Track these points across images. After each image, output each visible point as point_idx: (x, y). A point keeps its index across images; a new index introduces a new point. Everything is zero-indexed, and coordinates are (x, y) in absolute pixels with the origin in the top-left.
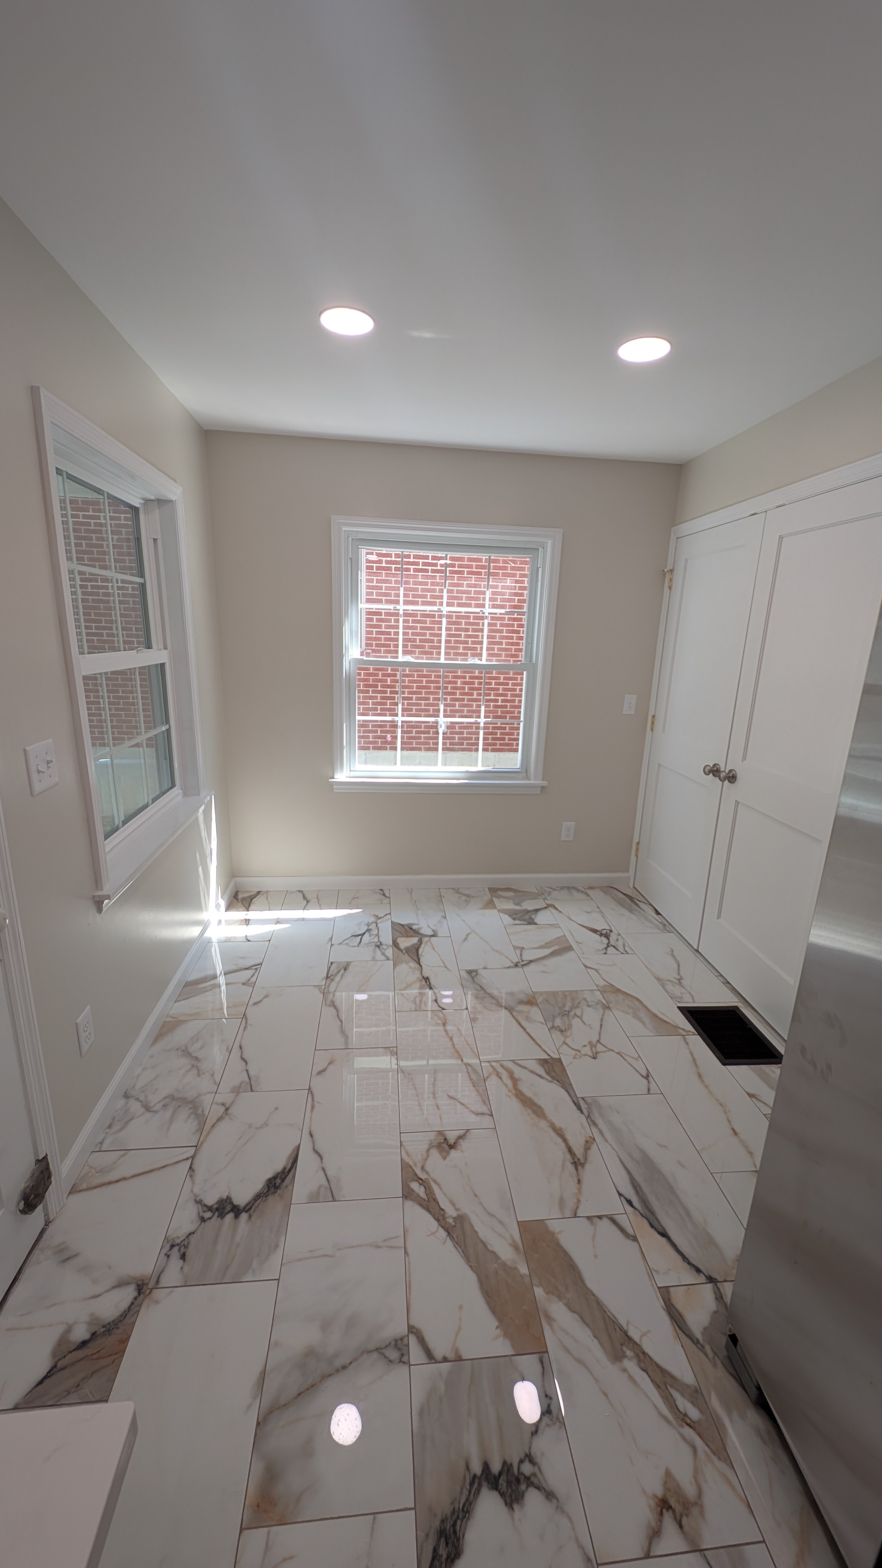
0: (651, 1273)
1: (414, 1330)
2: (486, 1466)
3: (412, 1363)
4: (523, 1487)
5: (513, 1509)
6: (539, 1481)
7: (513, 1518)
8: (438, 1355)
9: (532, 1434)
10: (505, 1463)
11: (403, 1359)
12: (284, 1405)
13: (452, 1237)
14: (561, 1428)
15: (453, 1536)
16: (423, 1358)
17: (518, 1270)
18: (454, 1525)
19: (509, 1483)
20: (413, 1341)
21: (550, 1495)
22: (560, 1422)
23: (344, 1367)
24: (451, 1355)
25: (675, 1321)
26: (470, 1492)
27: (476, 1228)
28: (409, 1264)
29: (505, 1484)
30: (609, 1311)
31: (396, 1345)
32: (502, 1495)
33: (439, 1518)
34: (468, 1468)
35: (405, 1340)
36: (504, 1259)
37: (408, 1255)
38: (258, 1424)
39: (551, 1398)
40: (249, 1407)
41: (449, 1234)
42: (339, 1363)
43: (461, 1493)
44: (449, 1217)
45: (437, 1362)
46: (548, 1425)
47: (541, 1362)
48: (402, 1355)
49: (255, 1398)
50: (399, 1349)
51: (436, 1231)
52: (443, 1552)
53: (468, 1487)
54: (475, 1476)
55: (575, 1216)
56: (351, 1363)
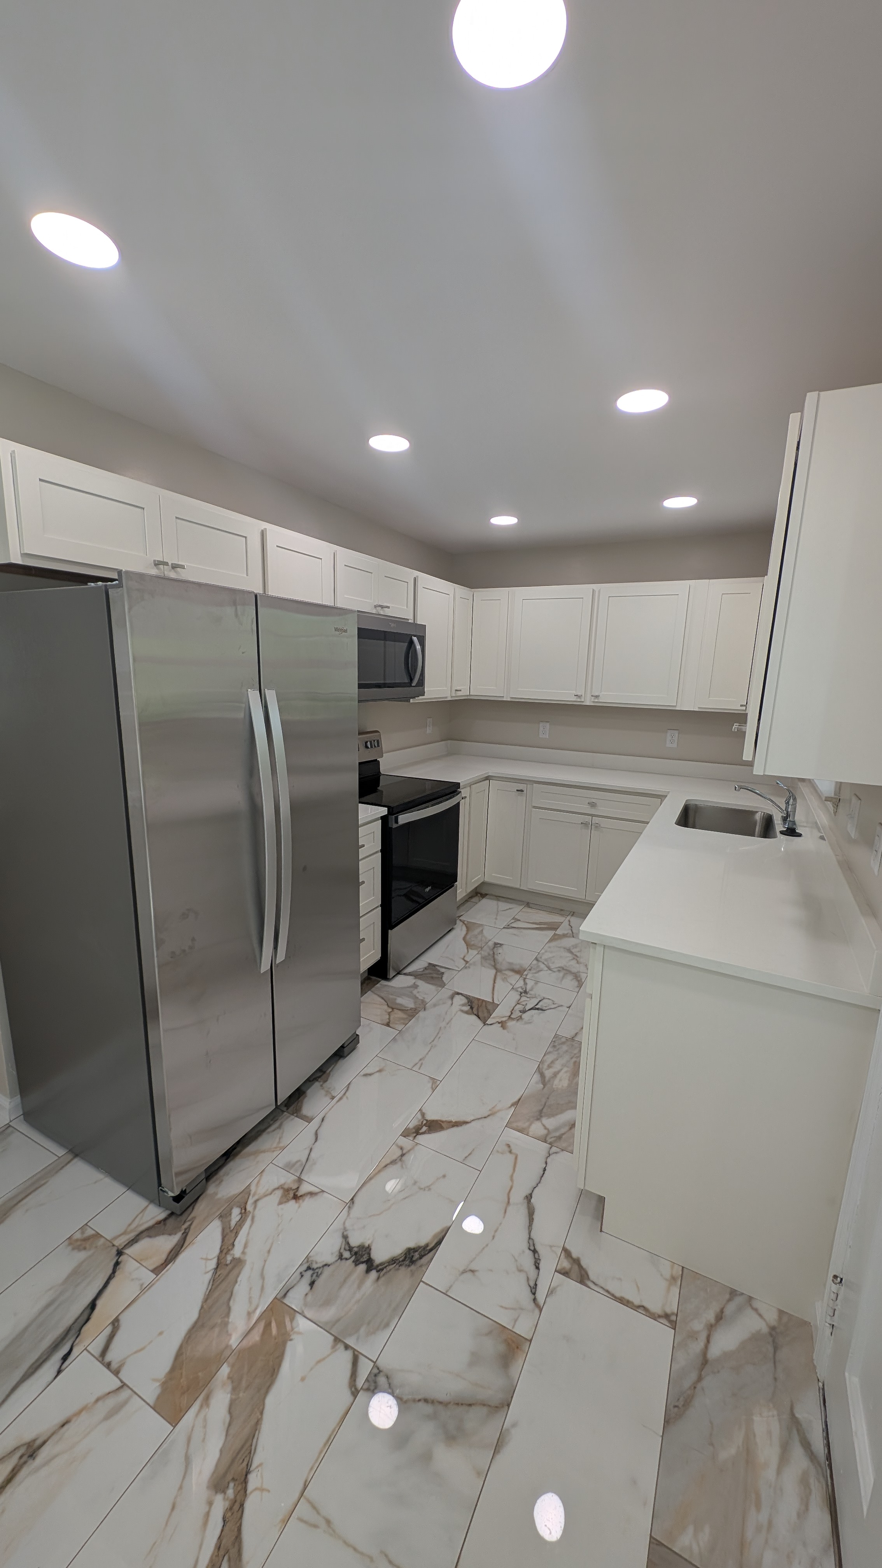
1: (353, 1389)
2: (368, 1271)
3: (372, 1364)
5: (369, 1245)
6: (345, 1245)
7: (372, 1242)
8: (349, 1355)
9: (329, 1265)
10: (356, 1265)
11: (377, 1372)
12: (484, 1405)
14: (311, 1257)
15: (408, 1257)
16: (362, 1360)
17: (229, 1374)
18: (403, 1261)
20: (360, 1382)
21: (345, 1237)
22: (308, 1259)
24: (341, 1347)
25: (180, 1251)
29: (364, 1257)
30: (207, 1289)
31: (376, 1388)
36: (229, 1395)
38: (509, 1405)
40: (514, 1425)
41: (247, 1473)
45: (354, 1350)
47: (285, 1295)
48: (376, 1375)
49: (508, 1430)
50: (375, 1382)
51: (256, 1489)
55: (124, 1385)
56: (419, 1400)
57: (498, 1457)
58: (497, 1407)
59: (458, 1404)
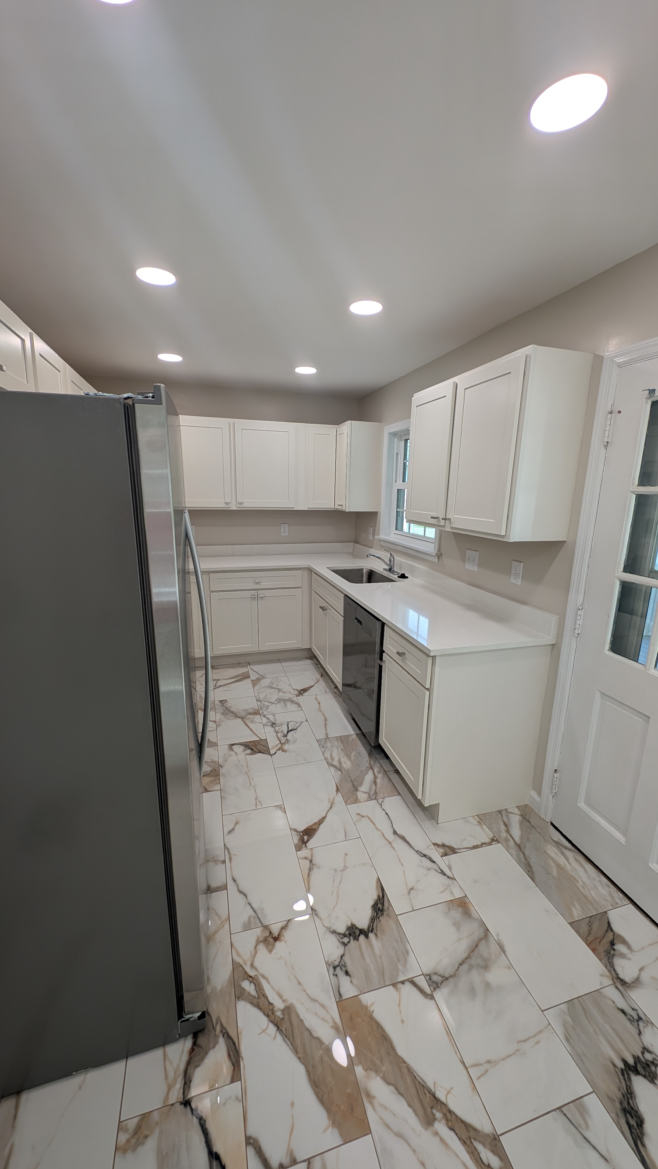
0: (243, 1099)
1: (429, 997)
2: (367, 936)
3: (422, 976)
4: (347, 933)
5: (351, 924)
6: (339, 937)
7: (351, 921)
8: (408, 985)
9: (344, 955)
10: (357, 940)
11: (429, 977)
12: (481, 940)
13: (431, 1094)
14: (328, 961)
15: (377, 910)
16: (416, 980)
17: (364, 1069)
18: (377, 914)
19: (354, 933)
20: (428, 990)
21: (334, 932)
22: (328, 964)
23: (461, 964)
24: (400, 986)
25: (236, 1048)
26: (373, 926)
27: (410, 1110)
28: (456, 1052)
29: (356, 932)
30: (288, 1046)
31: (437, 984)
32: (357, 928)
33: (385, 915)
34: (376, 935)
35: (432, 989)
36: (378, 1078)
37: (461, 1061)
38: (488, 930)
39: (334, 975)
40: (498, 935)
41: (434, 1096)
42: (465, 966)
43: (377, 925)
44: (441, 1119)
45: (408, 980)
46: (335, 961)
47: (340, 995)
48: (430, 979)
49: (499, 940)
50: (434, 982)
51: (446, 1096)
52: (380, 906)
53: (374, 927)
54: (372, 932)
55: (309, 1161)
56: (459, 967)
57: (507, 953)
58: (485, 936)
59: (472, 952)
